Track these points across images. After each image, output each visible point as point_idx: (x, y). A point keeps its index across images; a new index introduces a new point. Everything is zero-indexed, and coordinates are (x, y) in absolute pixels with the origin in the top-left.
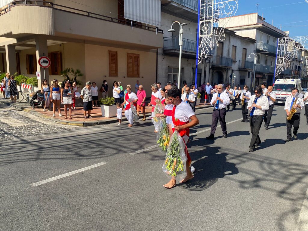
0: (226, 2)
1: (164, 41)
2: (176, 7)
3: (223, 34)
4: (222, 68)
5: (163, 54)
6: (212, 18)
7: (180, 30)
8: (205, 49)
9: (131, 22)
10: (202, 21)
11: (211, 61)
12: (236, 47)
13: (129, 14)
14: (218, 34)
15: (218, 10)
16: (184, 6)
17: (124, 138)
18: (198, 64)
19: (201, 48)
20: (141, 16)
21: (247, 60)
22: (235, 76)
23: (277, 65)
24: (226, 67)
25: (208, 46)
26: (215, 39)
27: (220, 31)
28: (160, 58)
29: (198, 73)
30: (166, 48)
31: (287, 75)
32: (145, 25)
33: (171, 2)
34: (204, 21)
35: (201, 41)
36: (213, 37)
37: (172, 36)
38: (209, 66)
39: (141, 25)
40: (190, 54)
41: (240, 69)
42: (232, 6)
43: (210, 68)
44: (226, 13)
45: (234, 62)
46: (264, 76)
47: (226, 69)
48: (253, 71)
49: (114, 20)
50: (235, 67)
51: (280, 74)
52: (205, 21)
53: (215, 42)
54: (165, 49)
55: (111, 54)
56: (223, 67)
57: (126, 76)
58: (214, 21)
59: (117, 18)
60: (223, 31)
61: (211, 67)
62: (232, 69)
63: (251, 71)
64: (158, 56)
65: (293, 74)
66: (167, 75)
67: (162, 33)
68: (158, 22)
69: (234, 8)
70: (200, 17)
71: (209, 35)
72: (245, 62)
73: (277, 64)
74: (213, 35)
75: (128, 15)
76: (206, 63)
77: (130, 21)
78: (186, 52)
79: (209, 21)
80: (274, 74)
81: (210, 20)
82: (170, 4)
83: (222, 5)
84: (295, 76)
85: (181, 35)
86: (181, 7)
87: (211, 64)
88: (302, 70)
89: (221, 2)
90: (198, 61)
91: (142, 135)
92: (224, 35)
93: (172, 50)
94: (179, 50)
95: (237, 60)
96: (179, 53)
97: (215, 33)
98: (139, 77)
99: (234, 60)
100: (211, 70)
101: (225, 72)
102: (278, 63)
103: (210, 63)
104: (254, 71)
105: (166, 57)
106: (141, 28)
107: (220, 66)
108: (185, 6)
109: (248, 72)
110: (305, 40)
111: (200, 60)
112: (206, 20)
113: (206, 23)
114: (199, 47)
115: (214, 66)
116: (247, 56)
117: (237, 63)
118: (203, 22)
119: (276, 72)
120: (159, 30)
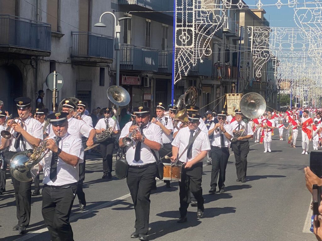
6: (194, 26)
10: (179, 28)
14: (201, 47)
19: (178, 62)
27: (204, 44)
31: (206, 77)
34: (182, 28)
48: (112, 66)
58: (195, 29)
69: (221, 19)
70: (176, 22)
104: (116, 65)
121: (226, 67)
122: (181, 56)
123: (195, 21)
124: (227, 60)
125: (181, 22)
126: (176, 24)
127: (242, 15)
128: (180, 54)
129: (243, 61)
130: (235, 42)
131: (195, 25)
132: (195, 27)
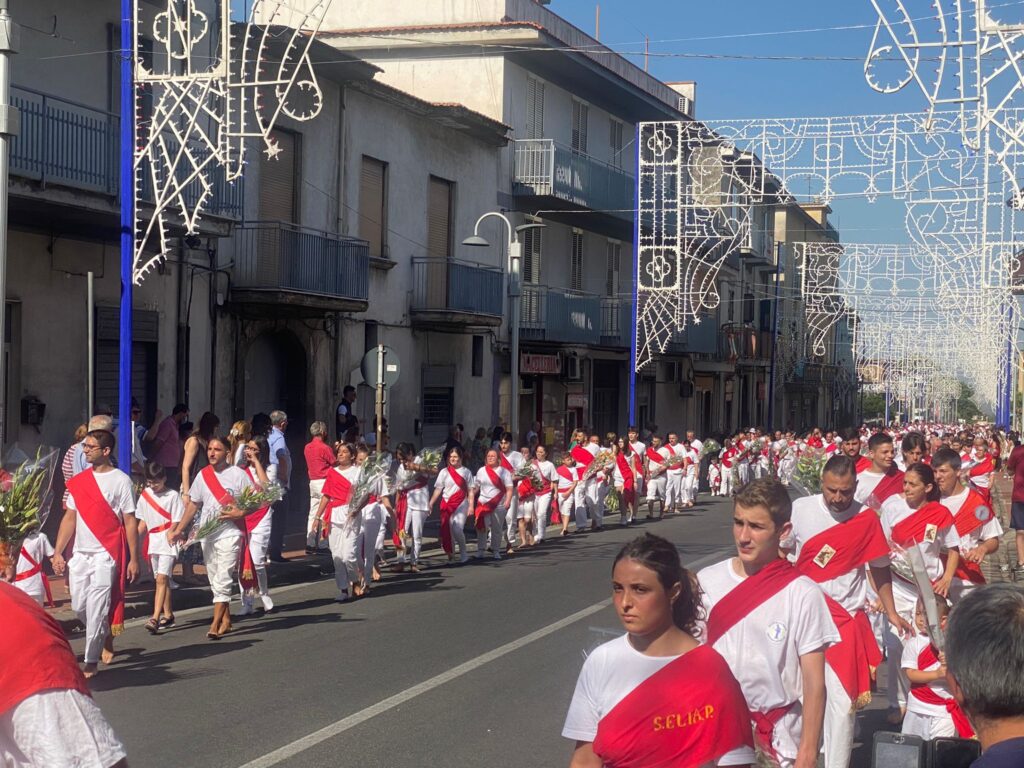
3: (304, 74)
4: (299, 312)
8: (184, 169)
11: (223, 260)
12: (385, 165)
18: (137, 276)
21: (460, 256)
22: (392, 368)
23: (645, 295)
25: (201, 153)
26: (249, 105)
29: (134, 344)
35: (146, 112)
36: (235, 92)
38: (213, 292)
40: (67, 199)
41: (422, 317)
43: (215, 311)
46: (568, 362)
47: (328, 316)
50: (387, 300)
51: (662, 350)
53: (252, 126)
56: (308, 302)
60: (306, 55)
61: (220, 302)
62: (368, 315)
63: (490, 332)
65: (734, 350)
72: (450, 266)
73: (640, 287)
76: (187, 271)
78: (36, 184)
80: (628, 350)
84: (749, 362)
87: (222, 280)
88: (786, 330)
90: (138, 252)
92: (315, 84)
95: (398, 252)
97: (250, 68)
99: (374, 252)
100: (228, 319)
101: (320, 334)
102: (647, 281)
103: (213, 269)
109: (469, 339)
111: (153, 247)
114: (139, 155)
115: (245, 291)
116: (458, 228)
117: (398, 276)
119: (642, 340)
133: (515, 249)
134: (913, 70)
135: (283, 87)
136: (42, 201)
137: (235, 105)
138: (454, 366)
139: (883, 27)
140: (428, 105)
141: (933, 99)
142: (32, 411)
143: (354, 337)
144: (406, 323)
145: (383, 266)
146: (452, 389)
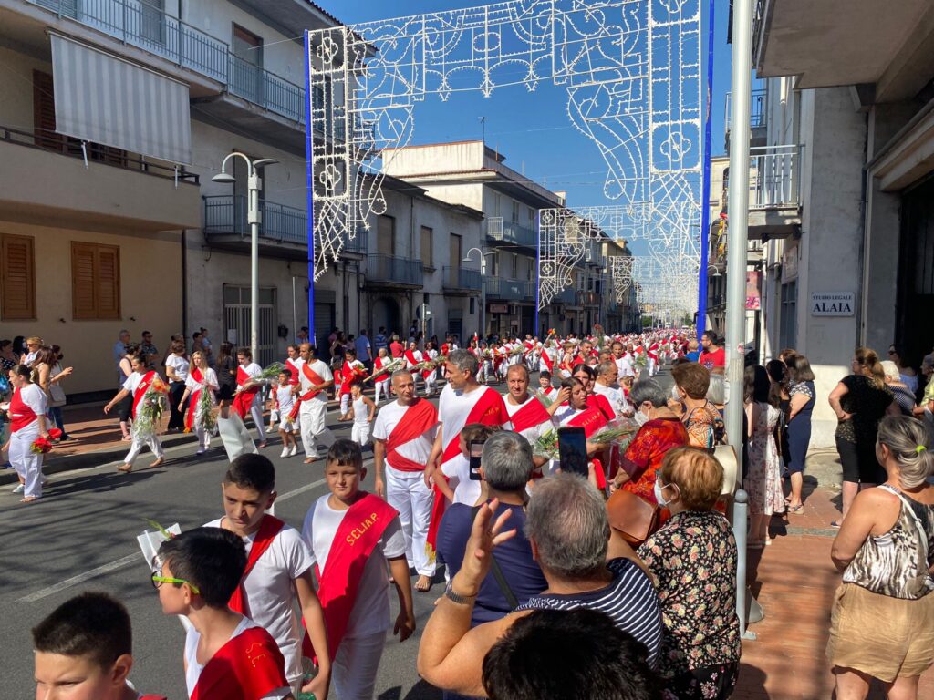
0: (381, 110)
1: (206, 206)
2: (240, 109)
3: (379, 196)
4: (394, 290)
5: (203, 246)
6: (348, 150)
7: (249, 178)
9: (84, 147)
10: (319, 157)
11: (362, 269)
12: (431, 229)
13: (75, 121)
14: (366, 195)
15: (362, 130)
16: (264, 109)
17: (37, 535)
18: (315, 278)
19: (320, 232)
20: (120, 128)
21: (464, 266)
22: (428, 312)
23: (542, 280)
24: (407, 287)
26: (358, 208)
27: (372, 188)
28: (194, 258)
30: (212, 228)
32: (137, 158)
33: (222, 93)
34: (325, 157)
35: (318, 212)
36: (352, 203)
37: (232, 193)
38: (358, 283)
39: (122, 156)
41: (448, 291)
42: (399, 121)
43: (359, 290)
44: (384, 139)
45: (429, 271)
47: (408, 291)
49: (13, 136)
50: (432, 284)
51: (549, 302)
52: (328, 156)
53: (359, 217)
54: (211, 230)
55: (9, 245)
56: (398, 286)
57: (69, 317)
58: (352, 157)
59: (32, 132)
60: (380, 188)
61: (361, 286)
62: (424, 290)
64: (188, 252)
66: (222, 310)
67: (197, 183)
68: (181, 150)
71: (341, 197)
73: (540, 277)
74: (352, 198)
75: (69, 124)
77: (79, 142)
78: (279, 241)
79: (339, 158)
80: (535, 302)
81: (340, 155)
82: (221, 99)
83: (371, 115)
85: (254, 192)
86: (254, 112)
87: (362, 278)
89: (369, 109)
90: (315, 269)
91: (106, 515)
92: (383, 199)
93: (234, 234)
94: (250, 236)
95: (437, 265)
96: (250, 244)
97: (358, 193)
98: (119, 317)
99: (427, 264)
100: (365, 294)
101: (405, 299)
102: (542, 274)
103: (358, 273)
105: (215, 256)
106: (123, 168)
107: (389, 282)
108: (269, 107)
109: (469, 299)
110: (601, 216)
112: (330, 154)
113: (330, 161)
114: (315, 229)
115: (371, 281)
117: (437, 274)
118: (322, 159)
119: (541, 298)
120: (183, 175)
121: (589, 294)
122: (326, 220)
123: (350, 137)
124: (590, 288)
125: (322, 143)
126: (313, 148)
127: (605, 246)
128: (323, 214)
129: (605, 288)
130: (598, 271)
131: (351, 146)
132: (351, 153)
133: (483, 263)
134: (623, 190)
135: (371, 201)
136: (282, 249)
137: (352, 208)
138: (462, 310)
139: (611, 172)
140: (449, 205)
141: (631, 202)
142: (283, 331)
143: (419, 299)
144: (442, 293)
145: (431, 270)
146: (461, 320)
